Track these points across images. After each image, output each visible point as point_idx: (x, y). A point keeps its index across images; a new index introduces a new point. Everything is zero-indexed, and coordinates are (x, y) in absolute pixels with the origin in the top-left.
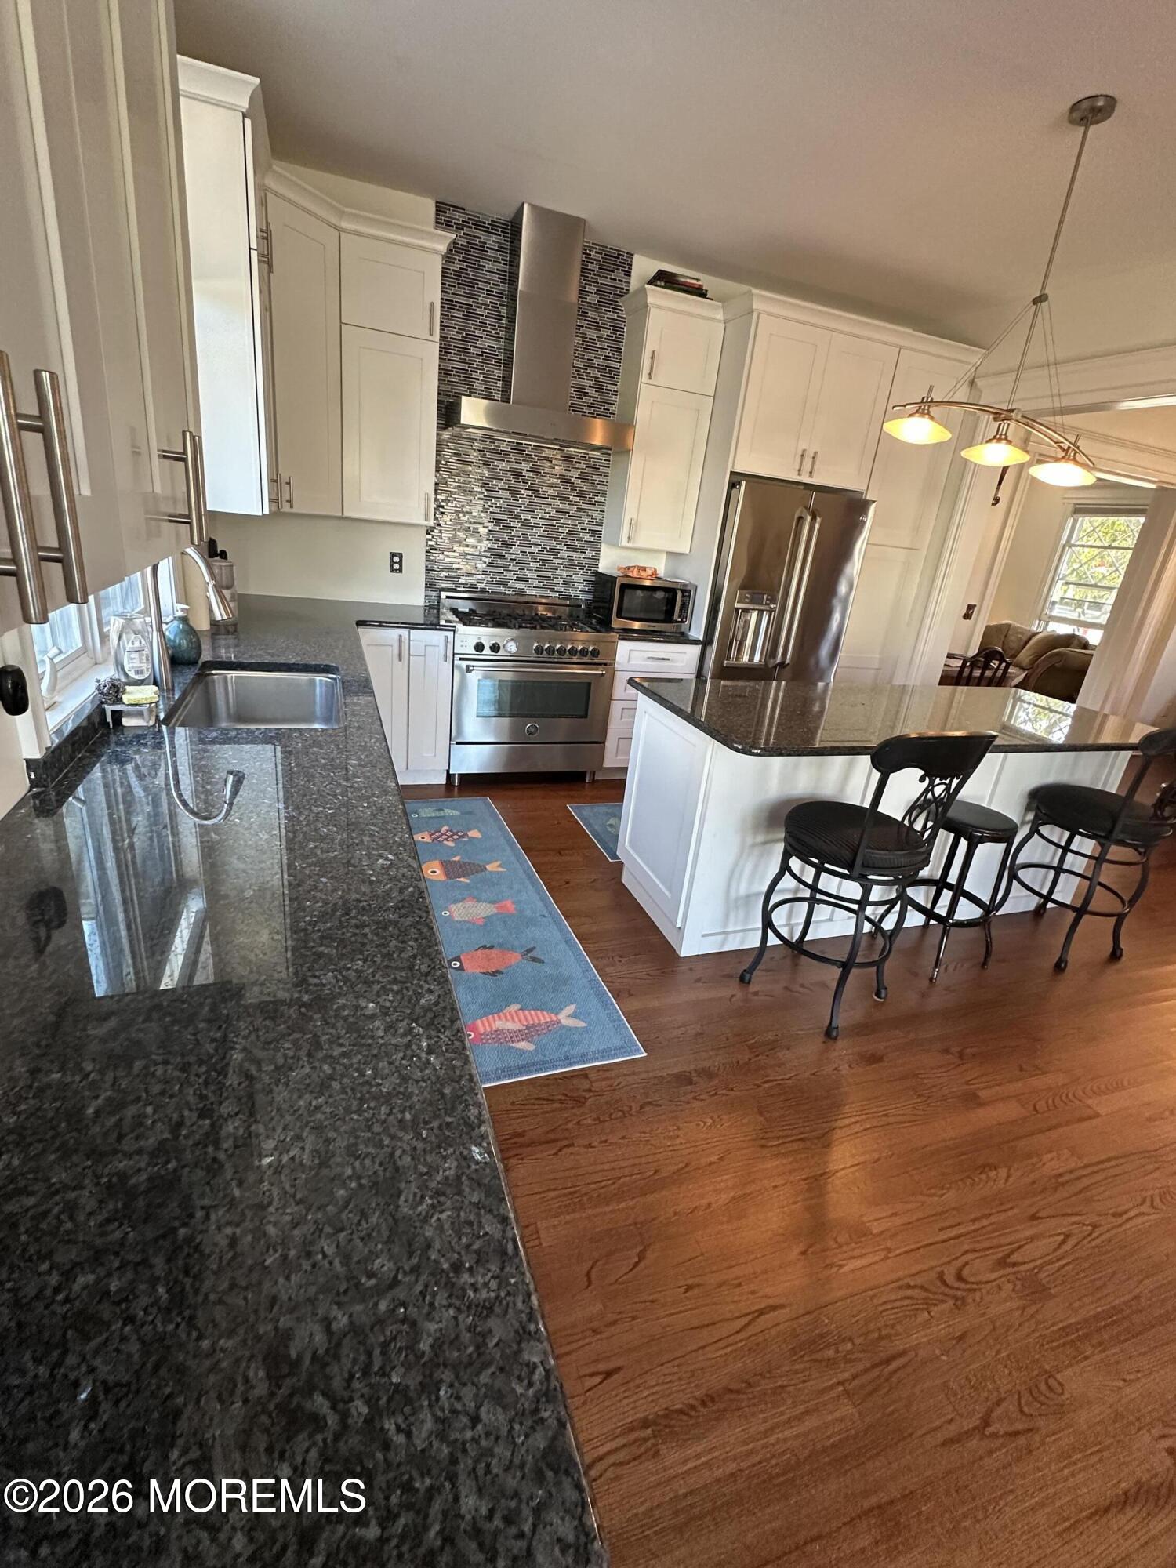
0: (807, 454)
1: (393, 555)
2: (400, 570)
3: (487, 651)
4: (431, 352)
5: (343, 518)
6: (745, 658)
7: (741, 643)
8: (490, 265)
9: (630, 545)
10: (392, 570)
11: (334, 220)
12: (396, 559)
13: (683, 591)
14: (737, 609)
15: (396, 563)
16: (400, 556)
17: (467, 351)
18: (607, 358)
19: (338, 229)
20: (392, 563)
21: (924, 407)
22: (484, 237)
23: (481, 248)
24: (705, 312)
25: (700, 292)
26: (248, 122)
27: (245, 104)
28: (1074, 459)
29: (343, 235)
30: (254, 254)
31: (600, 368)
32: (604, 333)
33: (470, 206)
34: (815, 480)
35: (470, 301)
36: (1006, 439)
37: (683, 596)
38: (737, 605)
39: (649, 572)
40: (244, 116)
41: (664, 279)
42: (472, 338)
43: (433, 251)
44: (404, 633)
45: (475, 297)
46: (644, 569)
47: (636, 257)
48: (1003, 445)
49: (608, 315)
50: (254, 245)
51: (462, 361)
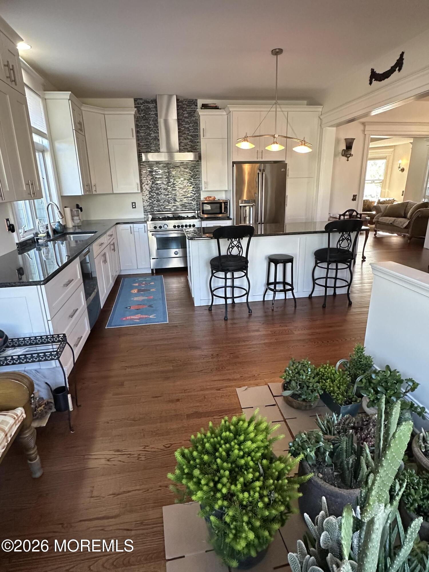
0: (259, 152)
1: (133, 203)
2: (135, 207)
3: (158, 228)
4: (134, 141)
5: (113, 194)
6: (248, 223)
7: (245, 218)
8: (152, 113)
9: (206, 190)
10: (133, 208)
11: (102, 112)
12: (134, 204)
13: (224, 203)
14: (241, 206)
15: (134, 205)
16: (135, 203)
17: (148, 139)
18: (194, 132)
19: (104, 114)
20: (133, 205)
21: (245, 139)
22: (149, 105)
23: (149, 108)
24: (221, 113)
25: (216, 108)
26: (70, 101)
27: (68, 98)
28: (304, 145)
29: (105, 116)
30: (74, 131)
31: (191, 136)
32: (191, 125)
33: (144, 97)
34: (263, 160)
35: (147, 124)
36: (276, 143)
37: (224, 204)
38: (240, 205)
39: (213, 198)
40: (69, 100)
41: (205, 106)
42: (149, 134)
43: (131, 114)
44: (132, 225)
45: (149, 123)
46: (211, 197)
47: (198, 100)
48: (275, 145)
49: (192, 119)
50: (74, 129)
51: (147, 142)
